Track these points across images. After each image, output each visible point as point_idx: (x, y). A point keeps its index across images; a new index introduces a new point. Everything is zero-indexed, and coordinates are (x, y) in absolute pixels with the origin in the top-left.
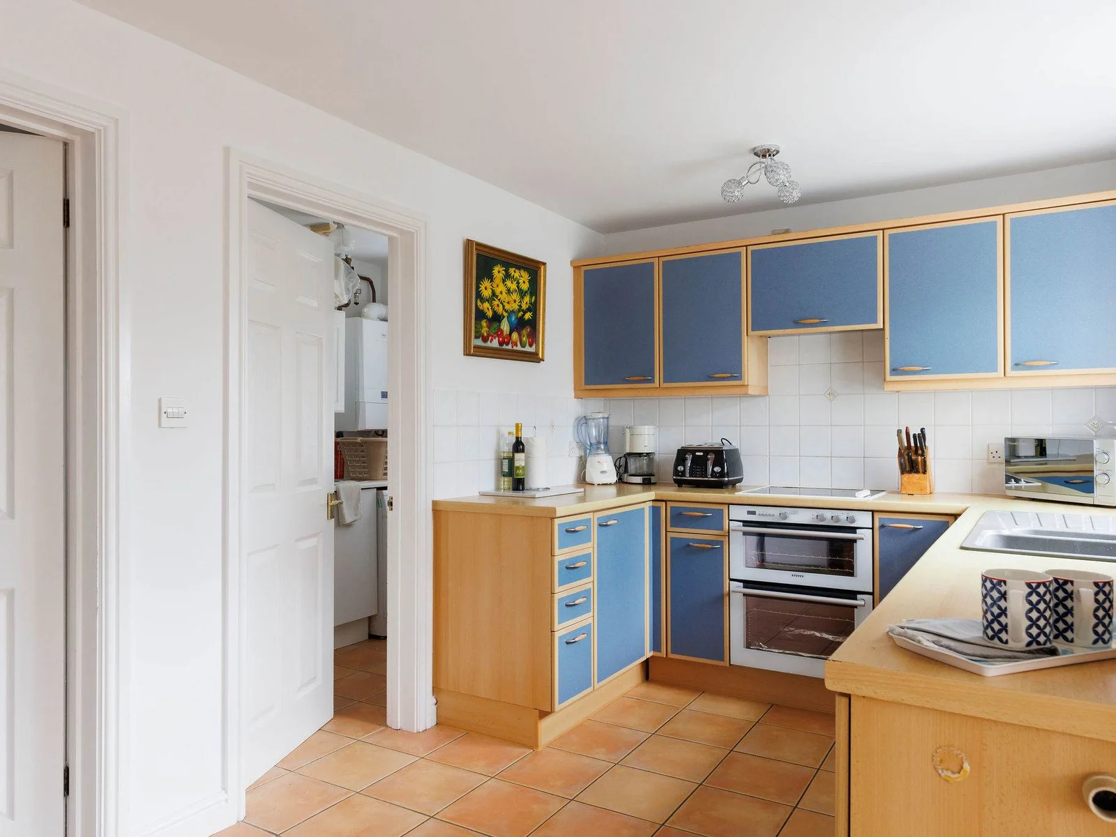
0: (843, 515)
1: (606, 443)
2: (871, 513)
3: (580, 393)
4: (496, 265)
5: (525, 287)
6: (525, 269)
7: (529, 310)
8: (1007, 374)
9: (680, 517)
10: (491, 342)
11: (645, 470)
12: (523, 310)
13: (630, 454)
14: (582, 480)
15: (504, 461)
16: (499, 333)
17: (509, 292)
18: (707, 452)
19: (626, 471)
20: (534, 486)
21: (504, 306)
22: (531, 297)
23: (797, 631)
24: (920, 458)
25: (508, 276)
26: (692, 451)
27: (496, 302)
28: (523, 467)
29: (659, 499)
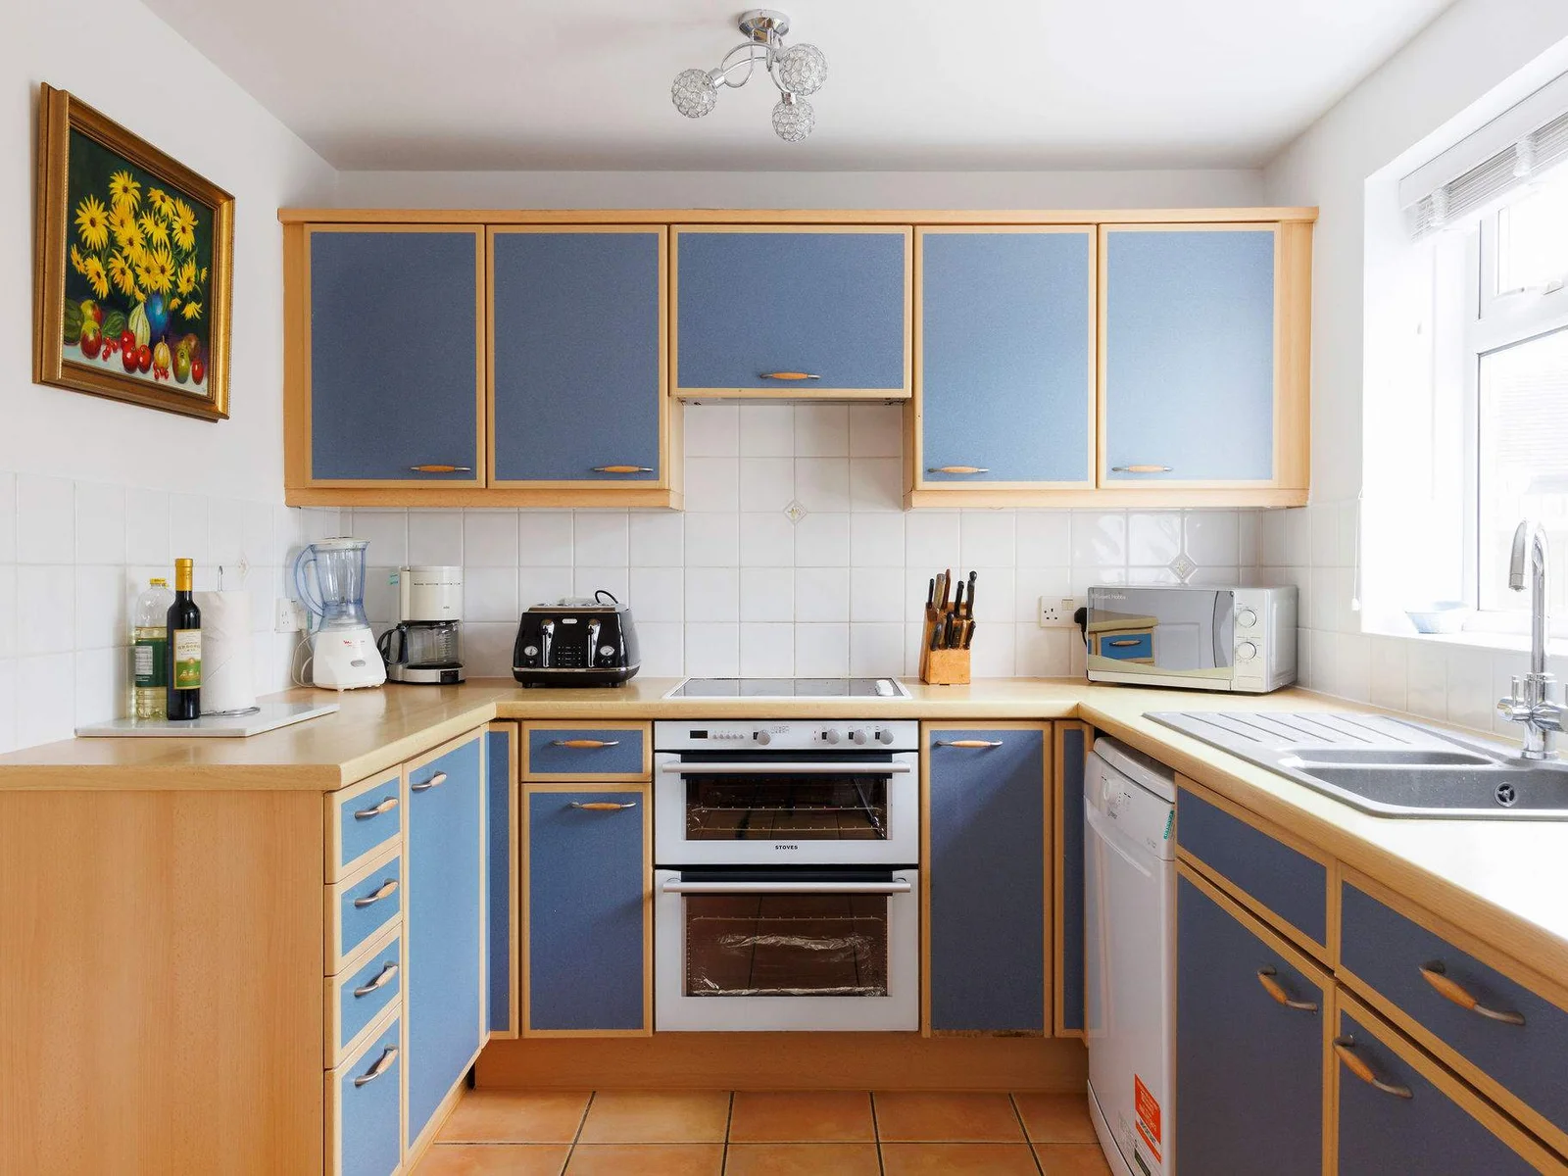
0: (868, 730)
1: (359, 602)
2: (917, 722)
3: (298, 494)
4: (119, 170)
5: (187, 241)
6: (187, 200)
7: (194, 296)
8: (1101, 483)
9: (551, 752)
10: (105, 358)
11: (441, 654)
12: (180, 295)
13: (411, 624)
14: (304, 680)
15: (140, 649)
16: (126, 340)
17: (149, 243)
18: (585, 617)
19: (402, 657)
20: (221, 706)
21: (137, 276)
22: (199, 267)
23: (748, 941)
24: (965, 623)
25: (145, 206)
26: (556, 617)
27: (118, 263)
28: (198, 663)
29: (506, 716)
